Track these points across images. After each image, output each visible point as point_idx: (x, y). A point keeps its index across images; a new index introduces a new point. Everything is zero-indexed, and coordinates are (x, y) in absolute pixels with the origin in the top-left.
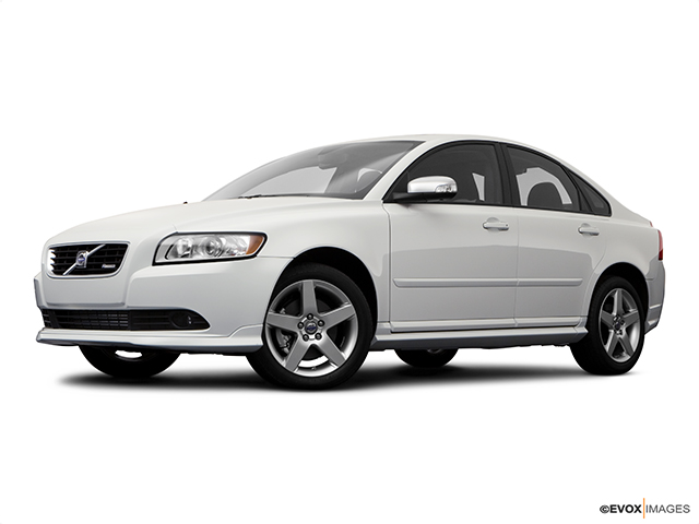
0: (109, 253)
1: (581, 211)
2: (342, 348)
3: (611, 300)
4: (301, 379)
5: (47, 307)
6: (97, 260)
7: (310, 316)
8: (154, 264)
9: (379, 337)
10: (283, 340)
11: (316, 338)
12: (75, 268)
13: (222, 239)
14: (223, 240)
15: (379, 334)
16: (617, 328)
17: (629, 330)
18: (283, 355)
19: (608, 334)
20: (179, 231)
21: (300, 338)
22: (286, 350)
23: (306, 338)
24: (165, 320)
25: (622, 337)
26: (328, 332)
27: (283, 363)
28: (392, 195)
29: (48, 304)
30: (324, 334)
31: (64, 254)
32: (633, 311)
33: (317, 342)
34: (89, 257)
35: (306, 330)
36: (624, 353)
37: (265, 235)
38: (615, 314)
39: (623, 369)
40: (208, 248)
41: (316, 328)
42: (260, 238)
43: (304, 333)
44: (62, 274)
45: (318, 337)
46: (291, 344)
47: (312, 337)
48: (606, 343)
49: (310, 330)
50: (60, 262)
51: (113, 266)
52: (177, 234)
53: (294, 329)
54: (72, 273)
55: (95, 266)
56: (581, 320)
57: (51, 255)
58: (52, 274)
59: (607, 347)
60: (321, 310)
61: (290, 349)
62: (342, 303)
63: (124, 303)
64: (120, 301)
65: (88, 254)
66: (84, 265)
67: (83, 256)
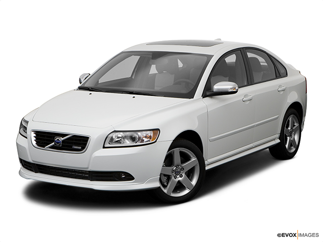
4: (174, 198)
6: (67, 143)
7: (177, 166)
8: (104, 147)
10: (164, 179)
12: (54, 146)
18: (165, 186)
21: (173, 177)
22: (165, 184)
23: (175, 178)
24: (111, 176)
25: (292, 139)
26: (185, 173)
27: (165, 191)
29: (33, 161)
30: (184, 175)
32: (296, 125)
33: (180, 179)
34: (63, 141)
35: (175, 173)
36: (293, 147)
38: (289, 128)
41: (180, 172)
42: (157, 132)
43: (175, 175)
44: (43, 147)
45: (181, 176)
47: (178, 176)
48: (286, 144)
49: (177, 173)
50: (40, 139)
51: (80, 148)
52: (115, 131)
53: (170, 174)
54: (51, 147)
55: (67, 146)
56: (278, 136)
57: (33, 135)
58: (36, 146)
59: (287, 146)
60: (183, 162)
61: (168, 183)
62: (191, 158)
63: (88, 168)
64: (86, 167)
65: (62, 139)
66: (60, 145)
67: (58, 140)
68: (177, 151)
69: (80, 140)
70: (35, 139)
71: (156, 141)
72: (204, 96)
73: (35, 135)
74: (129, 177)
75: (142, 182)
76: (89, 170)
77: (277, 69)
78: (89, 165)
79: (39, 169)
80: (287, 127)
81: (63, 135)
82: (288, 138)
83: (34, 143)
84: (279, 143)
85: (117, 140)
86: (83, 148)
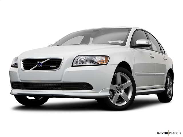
0: (52, 62)
6: (47, 64)
7: (119, 85)
8: (72, 66)
12: (36, 67)
13: (96, 58)
20: (81, 55)
21: (116, 92)
23: (118, 93)
24: (77, 86)
25: (170, 91)
29: (21, 80)
30: (123, 91)
32: (171, 83)
33: (121, 94)
35: (118, 90)
36: (170, 96)
41: (121, 89)
42: (107, 57)
44: (29, 69)
47: (120, 92)
49: (119, 90)
50: (27, 65)
51: (56, 67)
52: (80, 55)
53: (115, 89)
54: (34, 69)
56: (164, 86)
57: (22, 62)
58: (24, 69)
59: (168, 93)
60: (122, 83)
61: (113, 97)
62: (127, 81)
63: (61, 81)
64: (60, 80)
65: (43, 62)
66: (41, 66)
67: (40, 63)
68: (119, 74)
69: (56, 62)
70: (23, 65)
71: (107, 64)
73: (23, 63)
74: (89, 87)
75: (98, 91)
76: (61, 82)
79: (25, 86)
80: (168, 83)
81: (44, 60)
82: (168, 89)
83: (22, 68)
84: (165, 90)
85: (81, 62)
86: (58, 67)
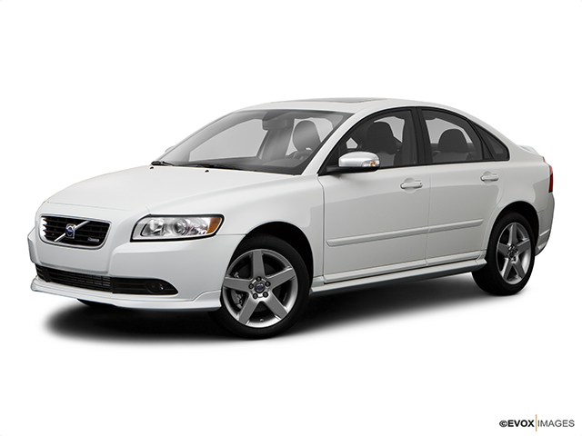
0: (93, 228)
1: (484, 160)
2: (285, 303)
3: (507, 232)
4: (251, 330)
5: (40, 264)
6: (83, 233)
7: (259, 278)
8: (132, 241)
9: (314, 289)
10: (237, 298)
11: (264, 296)
14: (188, 221)
15: (315, 286)
16: (512, 256)
17: (521, 257)
18: (237, 310)
19: (504, 261)
20: (152, 214)
21: (251, 296)
22: (239, 306)
23: (255, 296)
24: (141, 287)
25: (515, 262)
26: (273, 291)
27: (237, 317)
28: (325, 169)
30: (270, 293)
31: (55, 224)
32: (525, 240)
33: (264, 299)
34: (77, 231)
35: (255, 290)
36: (517, 276)
37: (222, 216)
38: (509, 244)
39: (515, 290)
40: (176, 227)
41: (263, 288)
42: (218, 219)
43: (254, 292)
44: (53, 240)
45: (266, 295)
46: (243, 302)
47: (259, 295)
48: (501, 270)
49: (259, 289)
51: (98, 240)
52: (150, 216)
53: (244, 289)
54: (62, 241)
55: (82, 238)
56: (482, 253)
57: (43, 222)
58: (45, 239)
59: (503, 273)
60: (268, 273)
62: (284, 267)
63: (107, 272)
64: (104, 270)
65: (76, 227)
66: (73, 236)
67: (70, 229)
68: (257, 255)
69: (98, 229)
70: (45, 228)
71: (214, 234)
72: (322, 172)
73: (45, 223)
74: (169, 289)
76: (108, 275)
77: (488, 147)
78: (108, 268)
79: (51, 275)
81: (77, 221)
83: (43, 234)
84: (485, 265)
86: (102, 240)
